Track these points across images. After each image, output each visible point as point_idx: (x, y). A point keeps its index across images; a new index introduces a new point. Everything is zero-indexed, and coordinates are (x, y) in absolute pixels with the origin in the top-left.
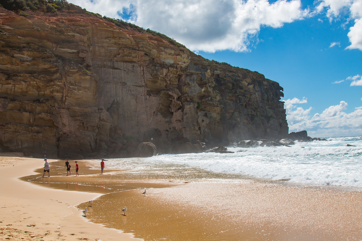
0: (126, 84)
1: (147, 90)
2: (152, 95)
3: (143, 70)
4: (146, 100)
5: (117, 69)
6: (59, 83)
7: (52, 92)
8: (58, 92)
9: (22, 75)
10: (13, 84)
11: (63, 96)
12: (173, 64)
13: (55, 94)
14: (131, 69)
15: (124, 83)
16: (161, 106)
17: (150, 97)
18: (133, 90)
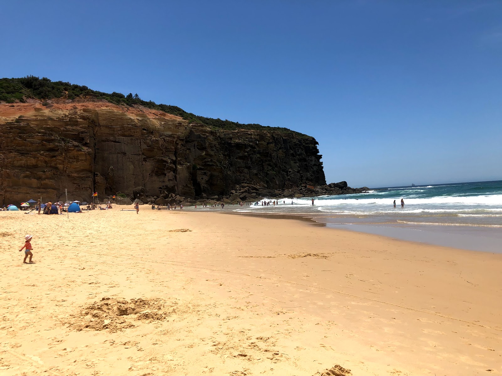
0: (126, 154)
1: (143, 157)
2: (148, 161)
3: (140, 142)
4: (142, 165)
5: (118, 142)
6: (60, 158)
7: (56, 164)
8: (60, 164)
9: (32, 153)
10: (26, 160)
11: (64, 167)
12: (171, 135)
13: (58, 166)
14: (130, 142)
15: (124, 153)
16: (156, 169)
17: (145, 163)
18: (131, 158)
